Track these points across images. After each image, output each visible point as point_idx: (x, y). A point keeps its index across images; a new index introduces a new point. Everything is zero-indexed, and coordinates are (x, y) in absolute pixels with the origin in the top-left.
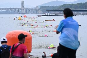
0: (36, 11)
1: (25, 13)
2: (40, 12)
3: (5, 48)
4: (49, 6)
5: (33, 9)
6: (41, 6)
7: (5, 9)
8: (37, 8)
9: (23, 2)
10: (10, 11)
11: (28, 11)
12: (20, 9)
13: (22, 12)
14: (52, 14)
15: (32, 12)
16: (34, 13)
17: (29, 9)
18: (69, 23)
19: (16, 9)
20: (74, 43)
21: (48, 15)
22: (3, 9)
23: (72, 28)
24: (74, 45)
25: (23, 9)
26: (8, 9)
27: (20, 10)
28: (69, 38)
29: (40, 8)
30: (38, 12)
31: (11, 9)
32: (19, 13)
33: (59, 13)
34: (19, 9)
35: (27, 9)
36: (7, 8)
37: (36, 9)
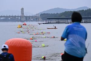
0: (36, 19)
1: (25, 21)
2: (40, 19)
3: (5, 56)
4: (50, 14)
5: (33, 16)
6: (41, 14)
7: (4, 16)
8: (37, 15)
9: (22, 9)
10: (9, 19)
11: (28, 18)
12: (20, 16)
13: (22, 20)
14: (53, 22)
15: (32, 20)
16: (34, 20)
17: (29, 17)
18: (74, 29)
19: (15, 16)
20: (79, 50)
21: (49, 23)
22: (2, 17)
23: (77, 34)
24: (80, 53)
25: (23, 17)
26: (7, 16)
27: (19, 18)
28: (74, 45)
29: (41, 15)
30: (38, 20)
31: (10, 16)
32: (18, 21)
33: (60, 20)
34: (18, 16)
35: (27, 16)
36: (5, 15)
37: (36, 17)
